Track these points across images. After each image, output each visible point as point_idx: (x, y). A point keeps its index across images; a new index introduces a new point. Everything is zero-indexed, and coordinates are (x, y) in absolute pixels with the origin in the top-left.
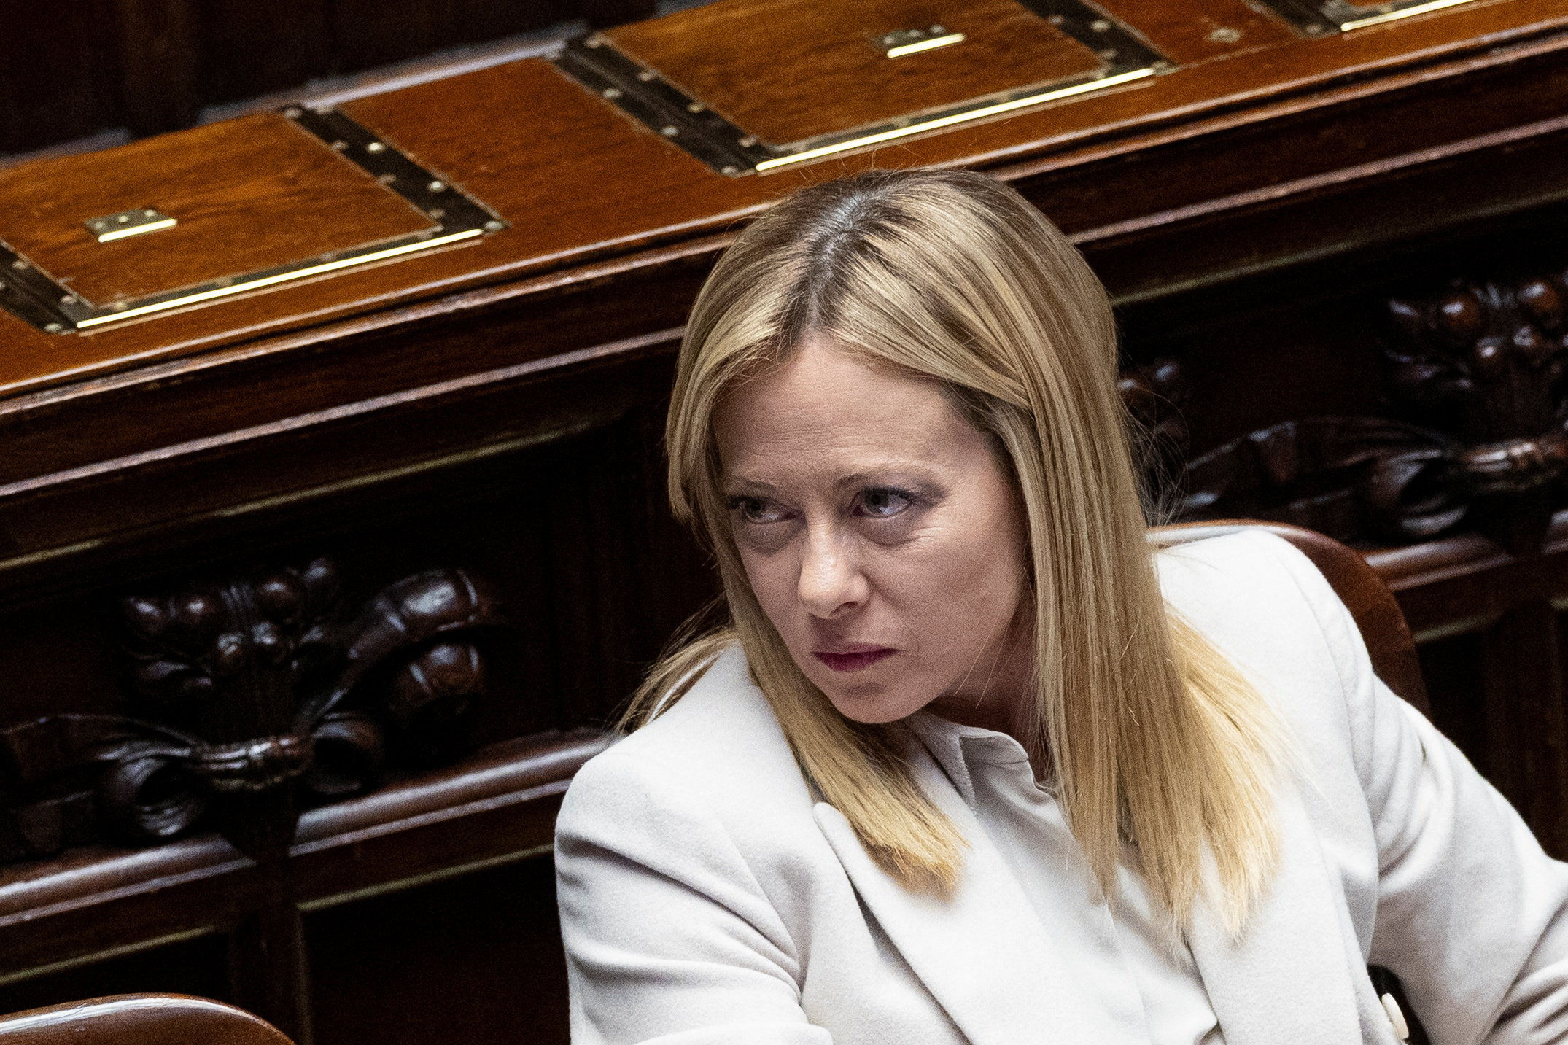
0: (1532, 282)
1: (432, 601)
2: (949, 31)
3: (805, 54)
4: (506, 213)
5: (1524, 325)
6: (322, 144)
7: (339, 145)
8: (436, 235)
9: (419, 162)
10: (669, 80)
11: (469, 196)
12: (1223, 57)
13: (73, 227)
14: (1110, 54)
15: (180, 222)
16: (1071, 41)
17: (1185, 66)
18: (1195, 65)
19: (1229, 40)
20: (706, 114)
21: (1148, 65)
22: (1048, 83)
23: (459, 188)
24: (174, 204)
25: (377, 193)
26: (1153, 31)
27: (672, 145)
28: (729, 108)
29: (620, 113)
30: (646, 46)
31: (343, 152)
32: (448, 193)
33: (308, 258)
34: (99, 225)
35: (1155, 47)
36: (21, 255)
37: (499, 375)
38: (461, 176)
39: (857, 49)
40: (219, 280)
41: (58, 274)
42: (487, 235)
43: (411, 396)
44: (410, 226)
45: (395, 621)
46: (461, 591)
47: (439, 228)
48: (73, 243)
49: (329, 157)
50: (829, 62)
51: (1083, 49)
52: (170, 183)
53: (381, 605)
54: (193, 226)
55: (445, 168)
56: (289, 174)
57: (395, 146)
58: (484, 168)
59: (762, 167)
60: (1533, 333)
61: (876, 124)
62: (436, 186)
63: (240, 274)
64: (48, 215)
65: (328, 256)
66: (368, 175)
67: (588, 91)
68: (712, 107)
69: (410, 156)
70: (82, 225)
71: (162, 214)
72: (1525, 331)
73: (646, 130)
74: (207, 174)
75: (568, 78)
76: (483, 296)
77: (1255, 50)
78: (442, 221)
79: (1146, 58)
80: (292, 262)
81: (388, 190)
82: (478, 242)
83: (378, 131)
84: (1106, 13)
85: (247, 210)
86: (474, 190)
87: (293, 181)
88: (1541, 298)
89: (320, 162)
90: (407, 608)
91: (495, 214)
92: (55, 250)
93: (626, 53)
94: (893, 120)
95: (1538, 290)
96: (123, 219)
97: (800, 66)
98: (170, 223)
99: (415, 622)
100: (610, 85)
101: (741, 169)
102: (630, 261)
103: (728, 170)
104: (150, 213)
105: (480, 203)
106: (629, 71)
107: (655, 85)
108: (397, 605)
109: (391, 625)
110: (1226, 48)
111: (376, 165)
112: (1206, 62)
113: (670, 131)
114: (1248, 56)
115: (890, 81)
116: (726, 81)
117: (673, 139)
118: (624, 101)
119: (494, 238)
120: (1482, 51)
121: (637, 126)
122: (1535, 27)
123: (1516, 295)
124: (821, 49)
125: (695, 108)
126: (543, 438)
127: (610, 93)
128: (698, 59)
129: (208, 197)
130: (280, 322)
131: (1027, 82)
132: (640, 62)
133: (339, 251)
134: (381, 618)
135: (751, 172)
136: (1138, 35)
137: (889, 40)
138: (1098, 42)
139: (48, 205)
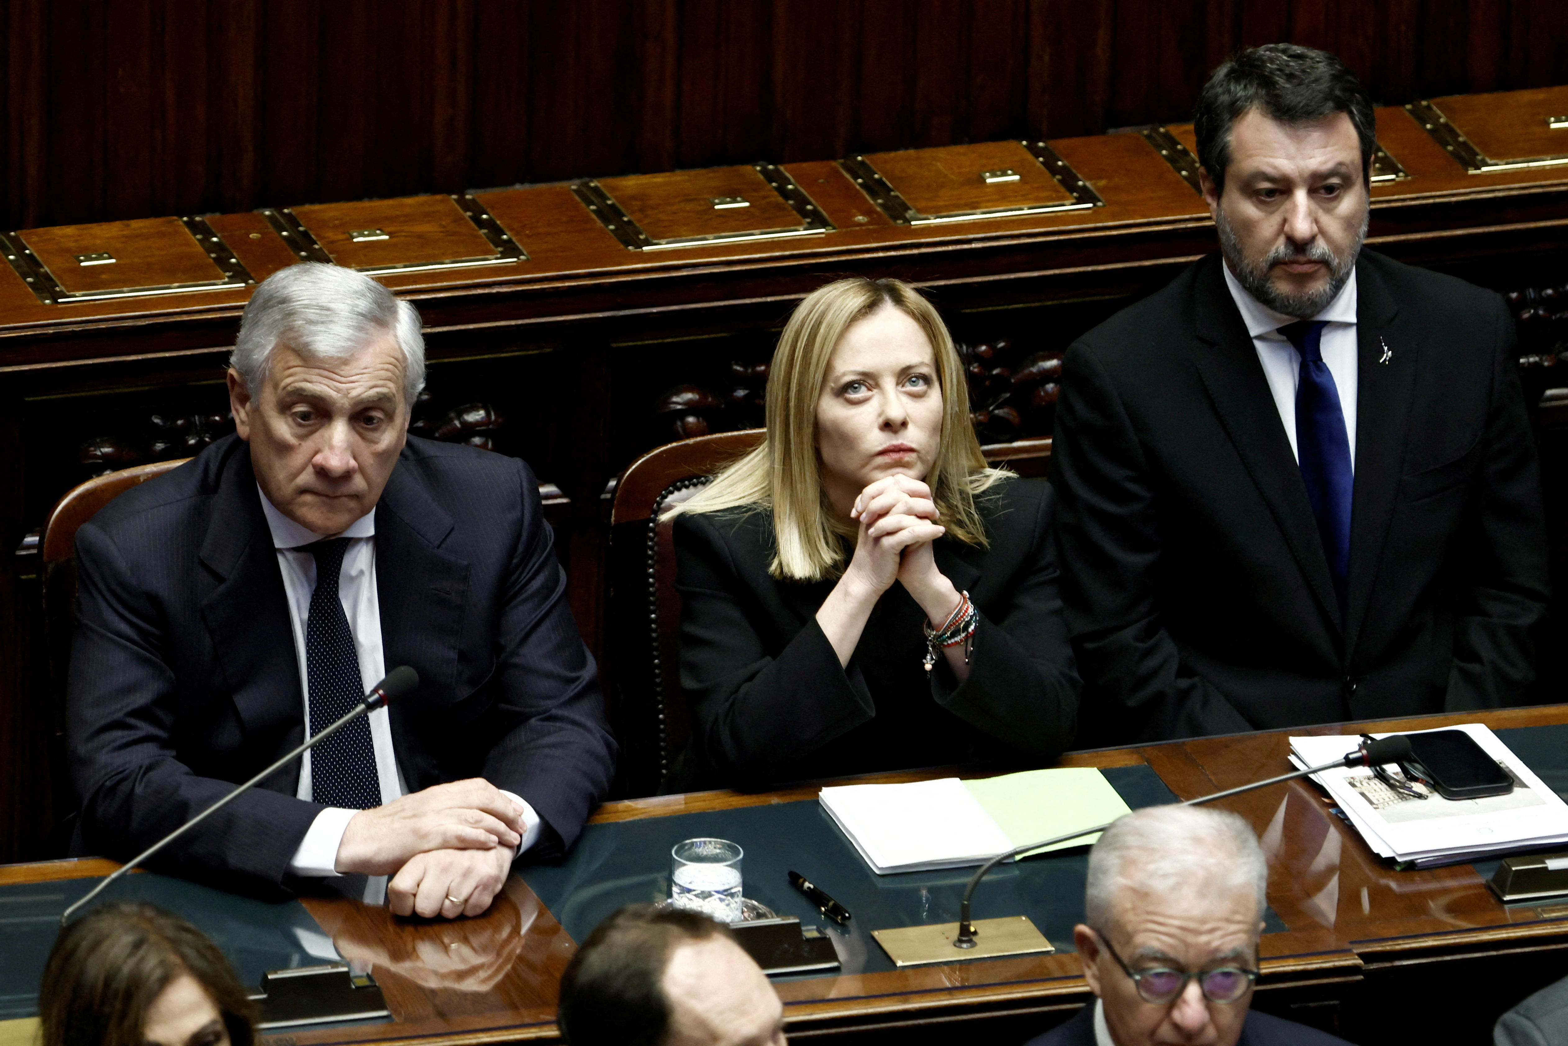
0: (982, 344)
1: (476, 416)
2: (744, 201)
3: (680, 202)
4: (530, 253)
5: (976, 362)
6: (461, 211)
7: (469, 214)
8: (497, 259)
9: (501, 225)
10: (618, 205)
11: (518, 244)
12: (857, 228)
13: (344, 233)
14: (809, 220)
15: (390, 238)
16: (794, 212)
17: (840, 230)
18: (844, 230)
19: (862, 221)
20: (629, 223)
21: (824, 227)
22: (778, 229)
23: (514, 239)
24: (392, 229)
25: (479, 237)
26: (831, 214)
27: (611, 234)
28: (640, 221)
29: (594, 216)
30: (613, 189)
31: (470, 217)
32: (509, 241)
33: (438, 261)
34: (355, 234)
35: (829, 220)
36: (318, 243)
37: (513, 323)
38: (517, 233)
39: (702, 202)
40: (397, 265)
41: (331, 253)
42: (520, 261)
43: (471, 326)
44: (486, 253)
45: (457, 423)
46: (488, 414)
47: (499, 256)
48: (342, 240)
49: (463, 218)
50: (689, 206)
51: (799, 216)
52: (391, 219)
53: (452, 415)
54: (395, 240)
55: (511, 229)
56: (444, 223)
57: (493, 217)
58: (527, 232)
59: (645, 249)
60: (979, 366)
61: (699, 237)
62: (505, 237)
63: (407, 263)
64: (335, 227)
65: (447, 261)
66: (476, 228)
67: (583, 205)
68: (632, 219)
69: (498, 222)
70: (349, 234)
71: (383, 233)
72: (976, 365)
73: (602, 225)
74: (408, 219)
75: (577, 198)
76: (510, 288)
77: (871, 227)
78: (501, 252)
79: (824, 224)
80: (432, 261)
81: (483, 236)
82: (515, 264)
83: (489, 210)
84: (814, 202)
85: (420, 236)
86: (520, 241)
87: (444, 227)
88: (984, 351)
89: (458, 220)
90: (464, 419)
91: (525, 253)
92: (333, 242)
93: (603, 189)
94: (707, 236)
95: (984, 348)
96: (366, 233)
97: (675, 207)
98: (386, 237)
99: (465, 424)
100: (593, 204)
101: (636, 248)
102: (564, 282)
103: (630, 248)
104: (378, 232)
105: (520, 247)
106: (604, 198)
107: (612, 206)
108: (459, 416)
109: (455, 425)
110: (860, 224)
111: (481, 224)
112: (849, 229)
113: (612, 227)
114: (868, 229)
115: (711, 219)
116: (642, 210)
117: (612, 231)
118: (597, 212)
119: (521, 263)
120: (969, 241)
121: (599, 223)
122: (994, 234)
123: (973, 349)
124: (688, 201)
125: (625, 219)
126: (530, 353)
127: (593, 207)
128: (633, 198)
129: (405, 228)
130: (418, 286)
131: (769, 228)
132: (609, 195)
133: (453, 259)
134: (452, 420)
135: (640, 250)
136: (824, 213)
137: (717, 201)
138: (805, 214)
139: (337, 222)
